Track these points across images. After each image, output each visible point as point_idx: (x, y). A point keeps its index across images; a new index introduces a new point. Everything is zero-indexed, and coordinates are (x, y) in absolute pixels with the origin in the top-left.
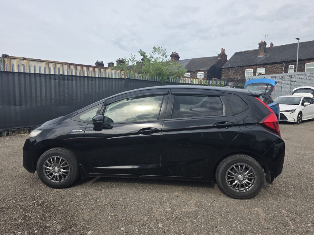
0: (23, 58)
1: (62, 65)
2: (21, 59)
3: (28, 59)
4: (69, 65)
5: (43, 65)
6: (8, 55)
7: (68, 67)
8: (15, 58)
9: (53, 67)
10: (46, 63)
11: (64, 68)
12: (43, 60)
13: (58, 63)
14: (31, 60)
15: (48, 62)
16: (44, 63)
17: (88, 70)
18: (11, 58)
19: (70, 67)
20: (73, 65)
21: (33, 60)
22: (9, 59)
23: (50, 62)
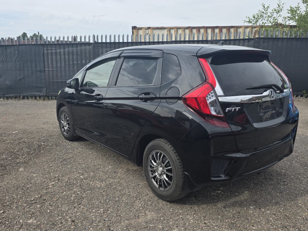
0: (148, 27)
1: (183, 30)
2: (146, 29)
3: (152, 27)
4: (191, 28)
5: (165, 32)
6: (136, 27)
7: (189, 31)
8: (141, 29)
9: (174, 33)
10: (168, 30)
11: (186, 33)
12: (165, 27)
13: (180, 28)
14: (155, 29)
15: (170, 29)
16: (166, 30)
17: (213, 32)
18: (138, 29)
19: (192, 31)
20: (195, 28)
21: (156, 28)
22: (137, 30)
23: (172, 28)
